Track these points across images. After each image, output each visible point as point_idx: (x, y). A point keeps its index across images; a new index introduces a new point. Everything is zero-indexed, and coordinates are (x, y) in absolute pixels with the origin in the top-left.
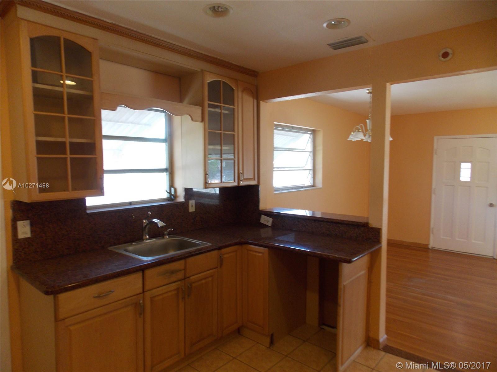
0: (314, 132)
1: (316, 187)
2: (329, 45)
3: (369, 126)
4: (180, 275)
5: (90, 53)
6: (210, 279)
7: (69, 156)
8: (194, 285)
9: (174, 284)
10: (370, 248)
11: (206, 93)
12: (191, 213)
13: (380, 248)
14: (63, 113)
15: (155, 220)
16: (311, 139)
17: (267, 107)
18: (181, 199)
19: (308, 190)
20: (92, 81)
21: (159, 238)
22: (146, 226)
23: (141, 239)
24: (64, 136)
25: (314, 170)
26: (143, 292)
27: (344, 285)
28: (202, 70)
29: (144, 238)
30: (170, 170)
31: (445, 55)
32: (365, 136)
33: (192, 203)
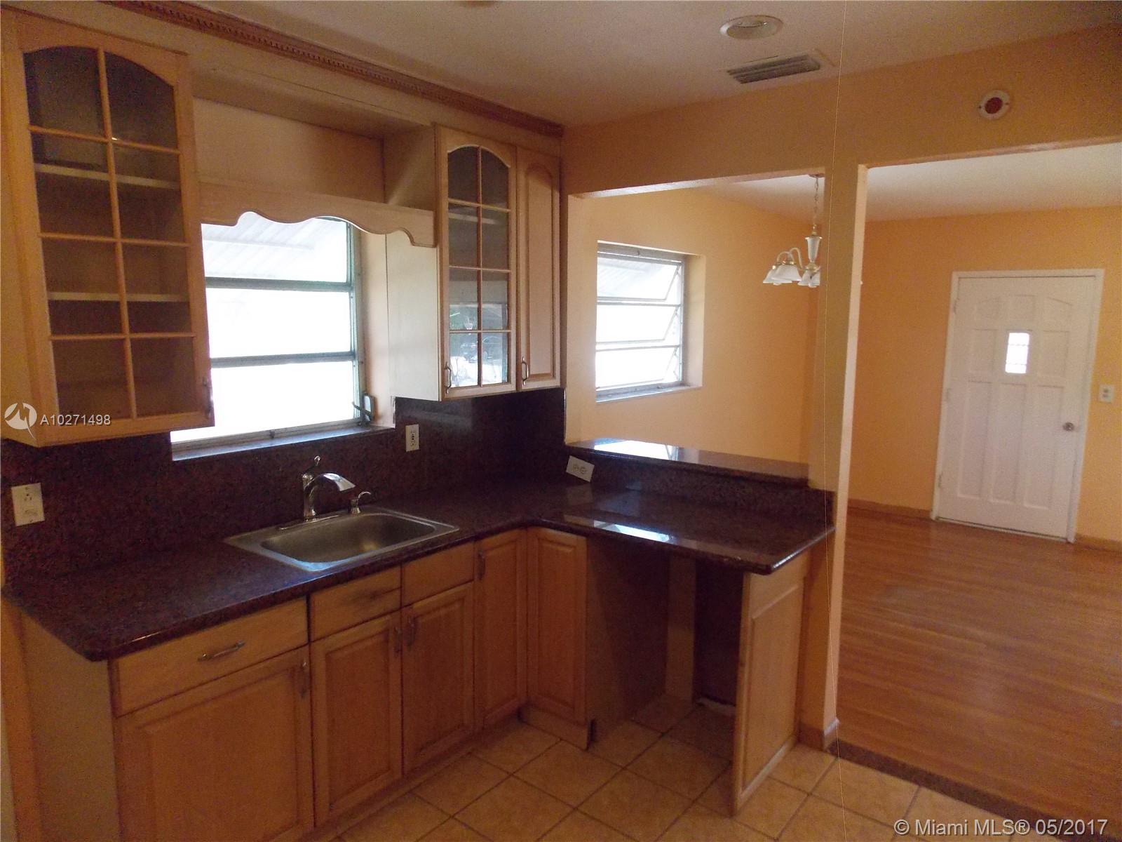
0: (686, 262)
1: (688, 386)
2: (731, 72)
3: (812, 253)
4: (391, 601)
5: (171, 88)
6: (457, 606)
7: (127, 335)
8: (420, 621)
9: (376, 622)
10: (811, 537)
11: (445, 180)
12: (412, 453)
13: (832, 535)
14: (112, 234)
15: (330, 476)
16: (680, 276)
17: (583, 208)
18: (387, 421)
19: (671, 393)
20: (178, 156)
21: (339, 512)
22: (309, 489)
23: (298, 518)
24: (116, 289)
25: (685, 345)
26: (310, 642)
27: (752, 620)
28: (434, 125)
29: (306, 514)
30: (362, 355)
31: (994, 105)
32: (801, 274)
33: (412, 431)
